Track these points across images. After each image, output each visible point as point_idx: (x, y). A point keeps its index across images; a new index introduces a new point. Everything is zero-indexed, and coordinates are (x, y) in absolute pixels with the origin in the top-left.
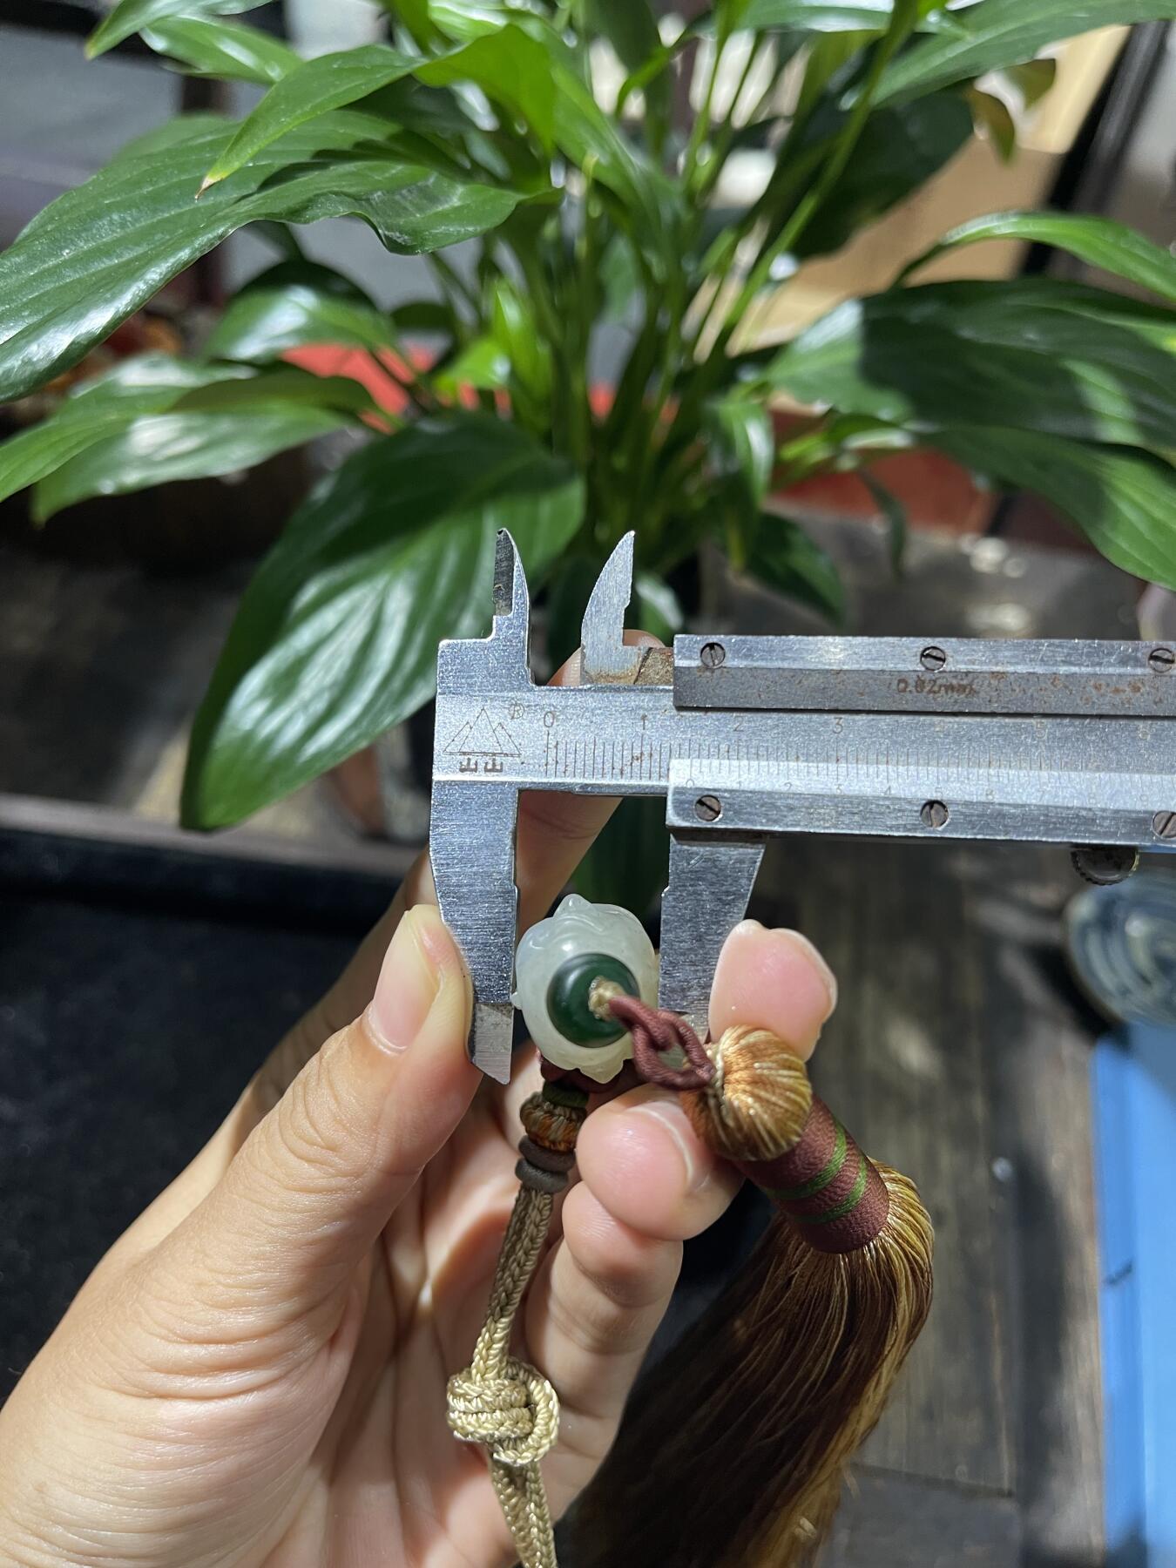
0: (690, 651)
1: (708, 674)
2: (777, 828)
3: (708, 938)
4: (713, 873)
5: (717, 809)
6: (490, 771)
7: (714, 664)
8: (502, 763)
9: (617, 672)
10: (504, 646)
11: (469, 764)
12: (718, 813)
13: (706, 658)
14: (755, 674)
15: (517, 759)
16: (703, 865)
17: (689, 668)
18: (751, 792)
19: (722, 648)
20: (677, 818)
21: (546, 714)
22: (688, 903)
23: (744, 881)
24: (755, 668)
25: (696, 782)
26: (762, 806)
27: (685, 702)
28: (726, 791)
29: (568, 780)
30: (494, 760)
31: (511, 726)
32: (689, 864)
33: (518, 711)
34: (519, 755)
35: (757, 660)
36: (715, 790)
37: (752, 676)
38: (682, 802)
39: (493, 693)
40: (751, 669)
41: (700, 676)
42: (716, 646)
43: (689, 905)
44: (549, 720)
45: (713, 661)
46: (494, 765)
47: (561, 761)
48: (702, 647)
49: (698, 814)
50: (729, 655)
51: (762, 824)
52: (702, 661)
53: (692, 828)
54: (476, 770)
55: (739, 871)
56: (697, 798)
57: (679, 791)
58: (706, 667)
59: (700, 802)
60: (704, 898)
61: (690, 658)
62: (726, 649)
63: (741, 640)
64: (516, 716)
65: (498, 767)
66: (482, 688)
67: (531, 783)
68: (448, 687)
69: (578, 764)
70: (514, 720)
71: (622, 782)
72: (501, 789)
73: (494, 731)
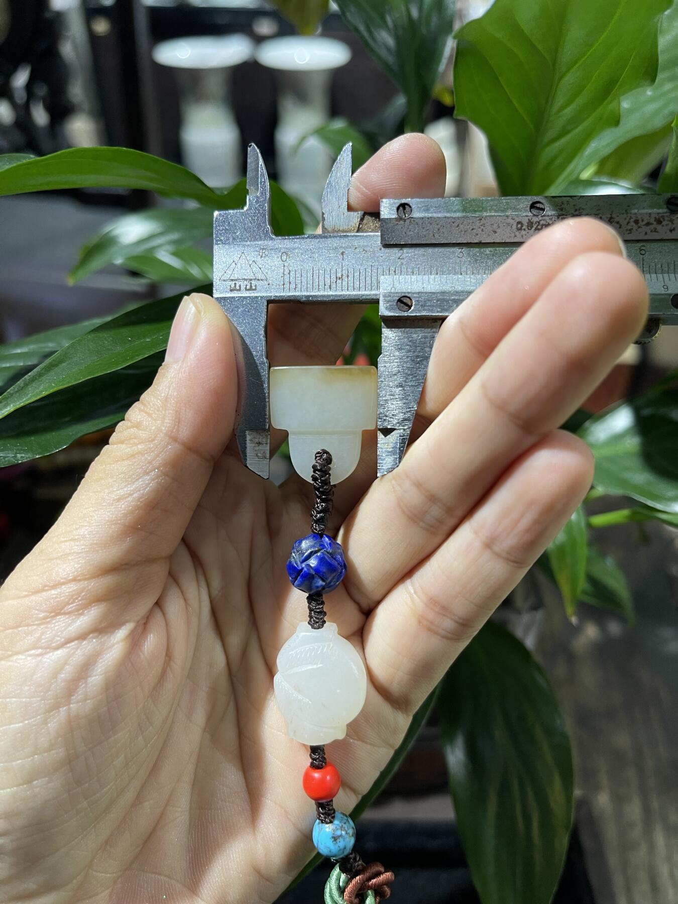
1: (402, 222)
5: (410, 304)
6: (248, 290)
8: (256, 286)
10: (254, 213)
12: (410, 307)
13: (400, 213)
14: (431, 222)
17: (390, 219)
18: (430, 293)
19: (410, 207)
20: (386, 311)
21: (282, 254)
24: (431, 217)
25: (396, 289)
26: (438, 301)
27: (388, 242)
28: (415, 293)
29: (297, 294)
30: (251, 283)
31: (261, 261)
33: (264, 252)
34: (266, 280)
35: (432, 213)
36: (408, 293)
37: (429, 223)
38: (388, 301)
39: (249, 243)
40: (428, 218)
41: (397, 224)
42: (406, 206)
44: (284, 258)
45: (405, 215)
46: (251, 286)
47: (293, 282)
48: (397, 206)
49: (399, 308)
50: (414, 210)
51: (438, 312)
52: (398, 214)
53: (396, 316)
54: (240, 290)
55: (425, 343)
56: (398, 298)
57: (387, 295)
58: (400, 218)
59: (400, 301)
61: (391, 213)
62: (413, 207)
64: (263, 256)
66: (242, 240)
67: (274, 296)
68: (221, 240)
69: (303, 284)
70: (263, 258)
71: (331, 293)
72: (256, 301)
73: (250, 266)
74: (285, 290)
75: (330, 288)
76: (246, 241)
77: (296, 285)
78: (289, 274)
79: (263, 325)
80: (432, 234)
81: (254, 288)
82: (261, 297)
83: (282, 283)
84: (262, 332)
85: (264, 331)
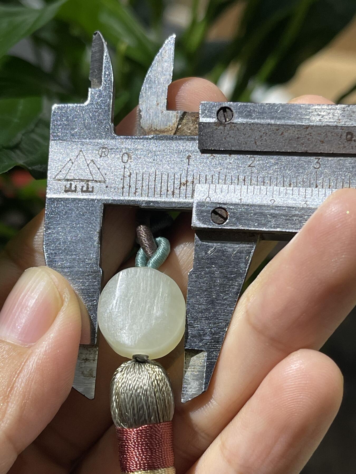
0: (210, 112)
1: (221, 127)
2: (264, 229)
3: (218, 302)
4: (222, 260)
5: (225, 217)
6: (85, 192)
7: (226, 121)
8: (93, 188)
9: (162, 128)
10: (96, 108)
12: (226, 219)
13: (221, 117)
14: (253, 128)
15: (104, 184)
16: (216, 254)
17: (209, 123)
18: (248, 205)
19: (232, 111)
20: (198, 222)
21: (123, 155)
22: (205, 279)
23: (242, 265)
24: (253, 124)
25: (212, 199)
26: (255, 214)
27: (206, 147)
28: (232, 204)
29: (137, 198)
30: (88, 185)
31: (100, 161)
32: (206, 253)
33: (104, 152)
34: (105, 182)
35: (254, 119)
36: (224, 204)
37: (251, 129)
38: (202, 212)
39: (88, 140)
40: (250, 124)
41: (217, 129)
42: (227, 109)
43: (206, 280)
44: (125, 158)
45: (225, 119)
46: (88, 188)
47: (133, 186)
48: (218, 109)
49: (212, 220)
50: (236, 115)
51: (255, 226)
52: (218, 118)
53: (208, 228)
54: (75, 191)
55: (240, 258)
56: (212, 209)
57: (200, 204)
58: (220, 123)
59: (214, 212)
60: (216, 275)
61: (210, 117)
62: (234, 111)
63: (243, 105)
64: (103, 155)
66: (80, 136)
67: (112, 200)
68: (58, 136)
69: (144, 187)
70: (102, 158)
71: (174, 200)
72: (92, 204)
73: (88, 165)
74: (124, 194)
75: (173, 194)
76: (85, 139)
77: (136, 189)
78: (130, 176)
79: (98, 231)
80: (254, 142)
81: (90, 190)
82: (97, 200)
83: (121, 186)
84: (96, 238)
85: (99, 237)
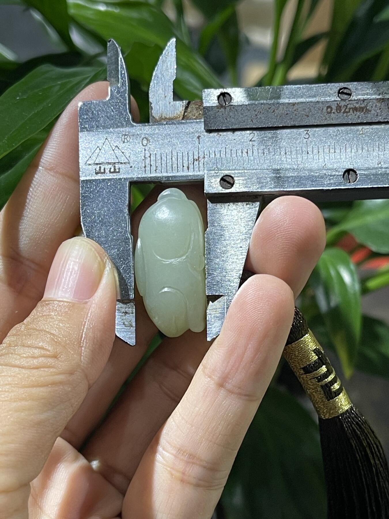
1: (222, 110)
5: (232, 183)
6: (112, 173)
8: (119, 169)
11: (100, 169)
13: (221, 101)
15: (128, 165)
17: (212, 107)
19: (230, 96)
20: (210, 189)
21: (142, 139)
27: (211, 127)
29: (158, 175)
30: (115, 167)
33: (126, 138)
34: (129, 163)
37: (247, 109)
39: (111, 130)
41: (218, 111)
42: (226, 94)
44: (145, 142)
45: (225, 103)
46: (115, 169)
47: (154, 165)
48: (218, 95)
49: (222, 186)
53: (219, 193)
54: (104, 172)
58: (221, 106)
59: (223, 180)
64: (125, 141)
65: (117, 170)
66: (106, 127)
68: (85, 128)
69: (163, 165)
70: (125, 144)
71: (189, 174)
72: (120, 182)
73: (113, 151)
74: (146, 172)
75: (188, 169)
76: (109, 128)
77: (156, 167)
78: (150, 157)
80: (250, 120)
83: (144, 165)
84: (126, 211)
85: (128, 209)
